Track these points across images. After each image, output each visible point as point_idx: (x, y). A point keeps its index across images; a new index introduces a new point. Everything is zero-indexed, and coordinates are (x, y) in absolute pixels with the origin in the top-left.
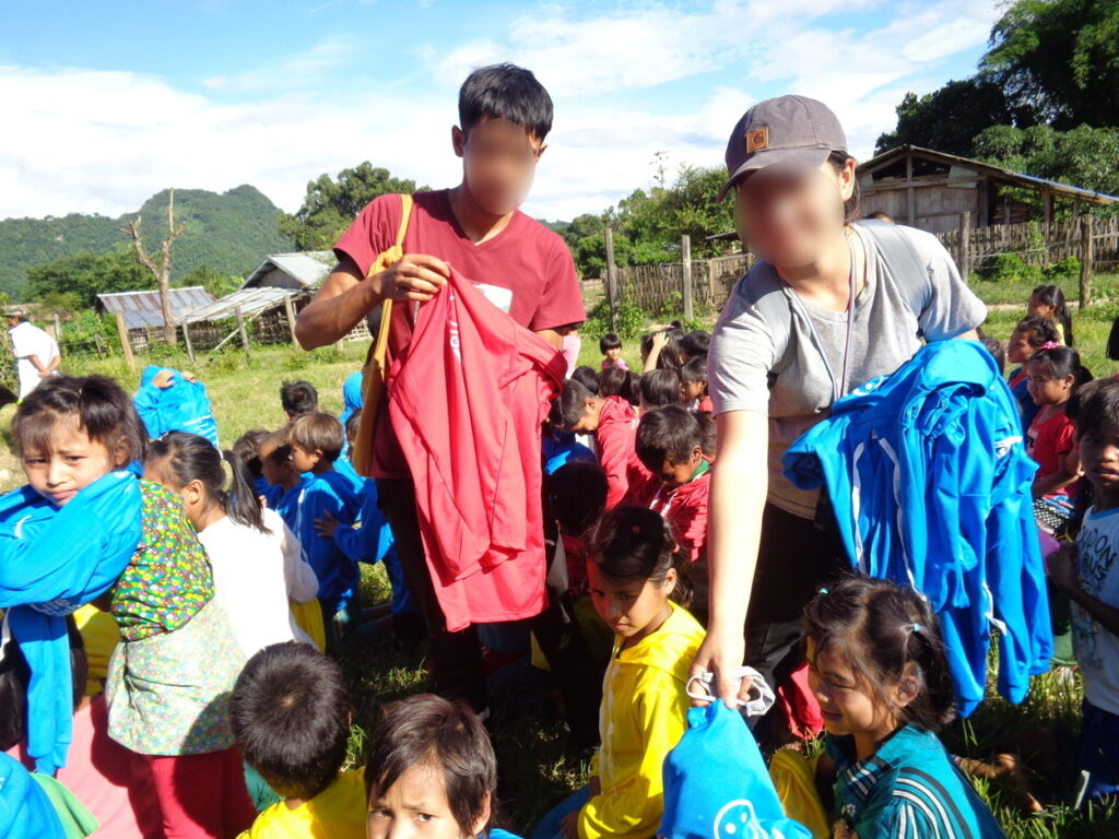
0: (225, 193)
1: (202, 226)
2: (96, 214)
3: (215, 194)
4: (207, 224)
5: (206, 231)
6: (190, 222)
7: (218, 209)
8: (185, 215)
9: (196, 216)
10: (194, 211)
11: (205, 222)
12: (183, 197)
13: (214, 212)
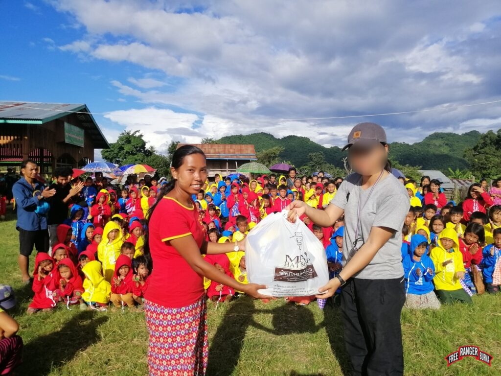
0: (463, 134)
1: (449, 149)
2: (404, 143)
3: (458, 135)
4: (451, 148)
5: (450, 151)
6: (444, 147)
7: (458, 142)
8: (442, 144)
9: (447, 145)
10: (446, 142)
11: (450, 147)
12: (442, 136)
13: (456, 143)
